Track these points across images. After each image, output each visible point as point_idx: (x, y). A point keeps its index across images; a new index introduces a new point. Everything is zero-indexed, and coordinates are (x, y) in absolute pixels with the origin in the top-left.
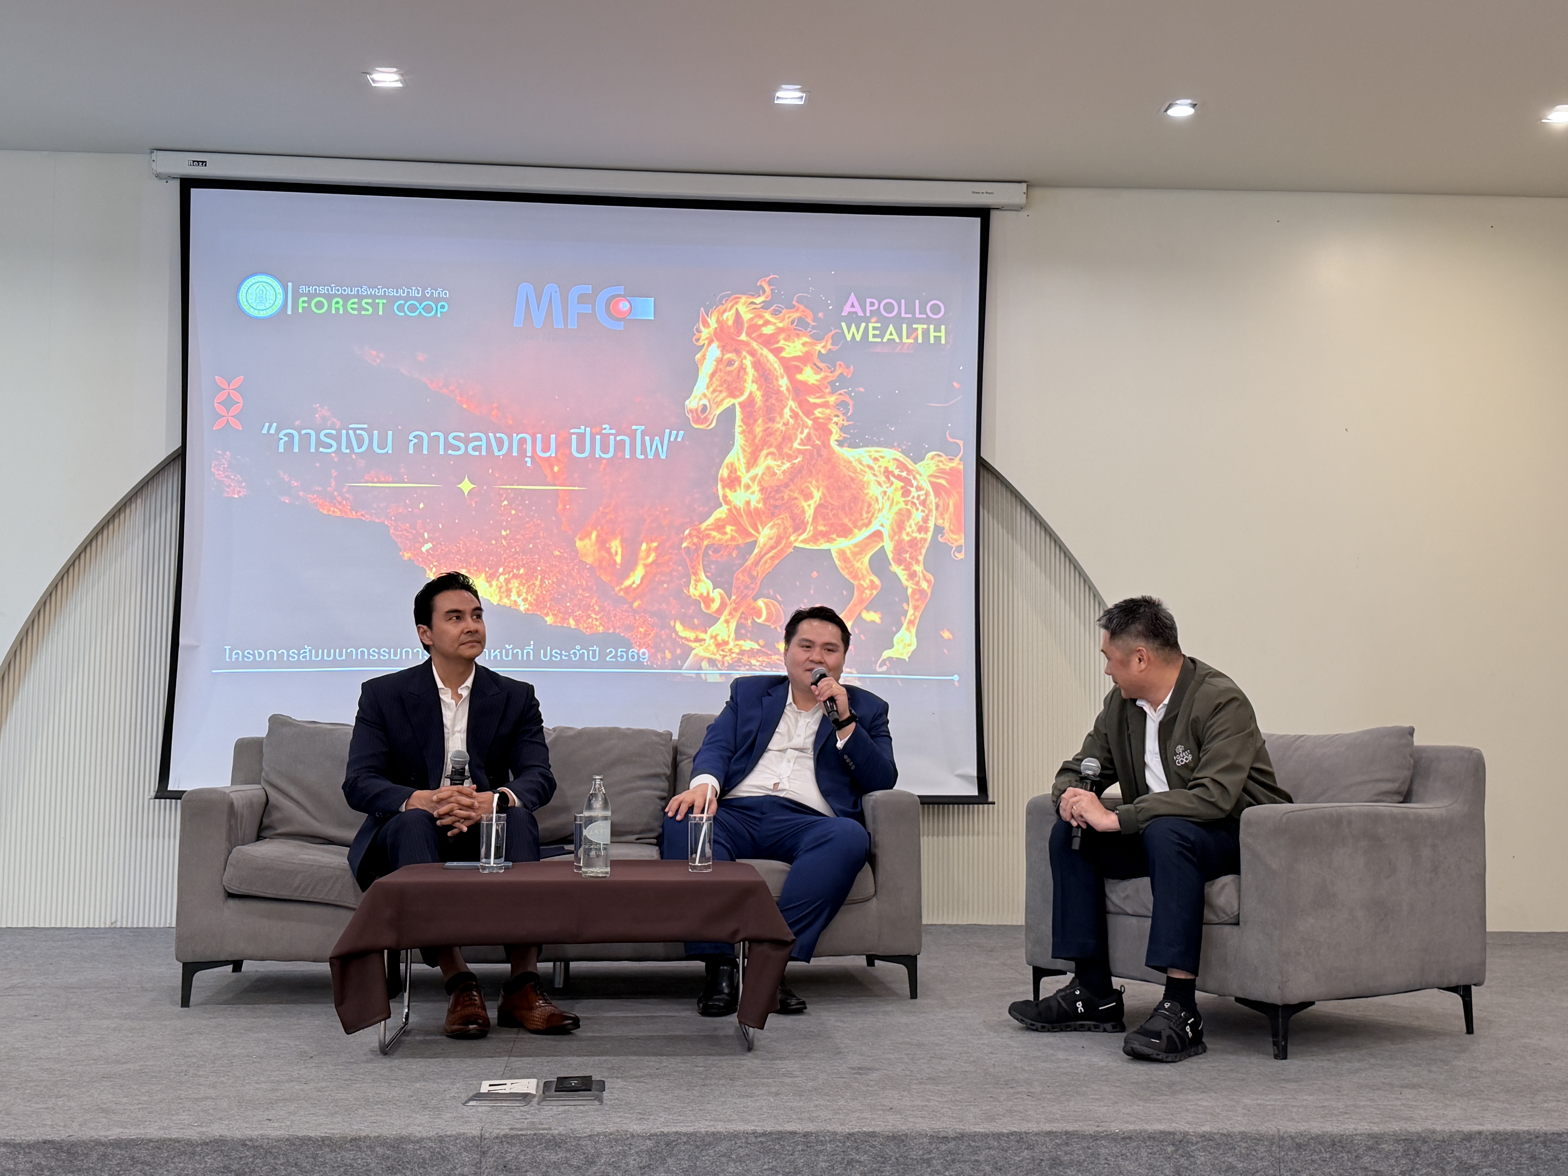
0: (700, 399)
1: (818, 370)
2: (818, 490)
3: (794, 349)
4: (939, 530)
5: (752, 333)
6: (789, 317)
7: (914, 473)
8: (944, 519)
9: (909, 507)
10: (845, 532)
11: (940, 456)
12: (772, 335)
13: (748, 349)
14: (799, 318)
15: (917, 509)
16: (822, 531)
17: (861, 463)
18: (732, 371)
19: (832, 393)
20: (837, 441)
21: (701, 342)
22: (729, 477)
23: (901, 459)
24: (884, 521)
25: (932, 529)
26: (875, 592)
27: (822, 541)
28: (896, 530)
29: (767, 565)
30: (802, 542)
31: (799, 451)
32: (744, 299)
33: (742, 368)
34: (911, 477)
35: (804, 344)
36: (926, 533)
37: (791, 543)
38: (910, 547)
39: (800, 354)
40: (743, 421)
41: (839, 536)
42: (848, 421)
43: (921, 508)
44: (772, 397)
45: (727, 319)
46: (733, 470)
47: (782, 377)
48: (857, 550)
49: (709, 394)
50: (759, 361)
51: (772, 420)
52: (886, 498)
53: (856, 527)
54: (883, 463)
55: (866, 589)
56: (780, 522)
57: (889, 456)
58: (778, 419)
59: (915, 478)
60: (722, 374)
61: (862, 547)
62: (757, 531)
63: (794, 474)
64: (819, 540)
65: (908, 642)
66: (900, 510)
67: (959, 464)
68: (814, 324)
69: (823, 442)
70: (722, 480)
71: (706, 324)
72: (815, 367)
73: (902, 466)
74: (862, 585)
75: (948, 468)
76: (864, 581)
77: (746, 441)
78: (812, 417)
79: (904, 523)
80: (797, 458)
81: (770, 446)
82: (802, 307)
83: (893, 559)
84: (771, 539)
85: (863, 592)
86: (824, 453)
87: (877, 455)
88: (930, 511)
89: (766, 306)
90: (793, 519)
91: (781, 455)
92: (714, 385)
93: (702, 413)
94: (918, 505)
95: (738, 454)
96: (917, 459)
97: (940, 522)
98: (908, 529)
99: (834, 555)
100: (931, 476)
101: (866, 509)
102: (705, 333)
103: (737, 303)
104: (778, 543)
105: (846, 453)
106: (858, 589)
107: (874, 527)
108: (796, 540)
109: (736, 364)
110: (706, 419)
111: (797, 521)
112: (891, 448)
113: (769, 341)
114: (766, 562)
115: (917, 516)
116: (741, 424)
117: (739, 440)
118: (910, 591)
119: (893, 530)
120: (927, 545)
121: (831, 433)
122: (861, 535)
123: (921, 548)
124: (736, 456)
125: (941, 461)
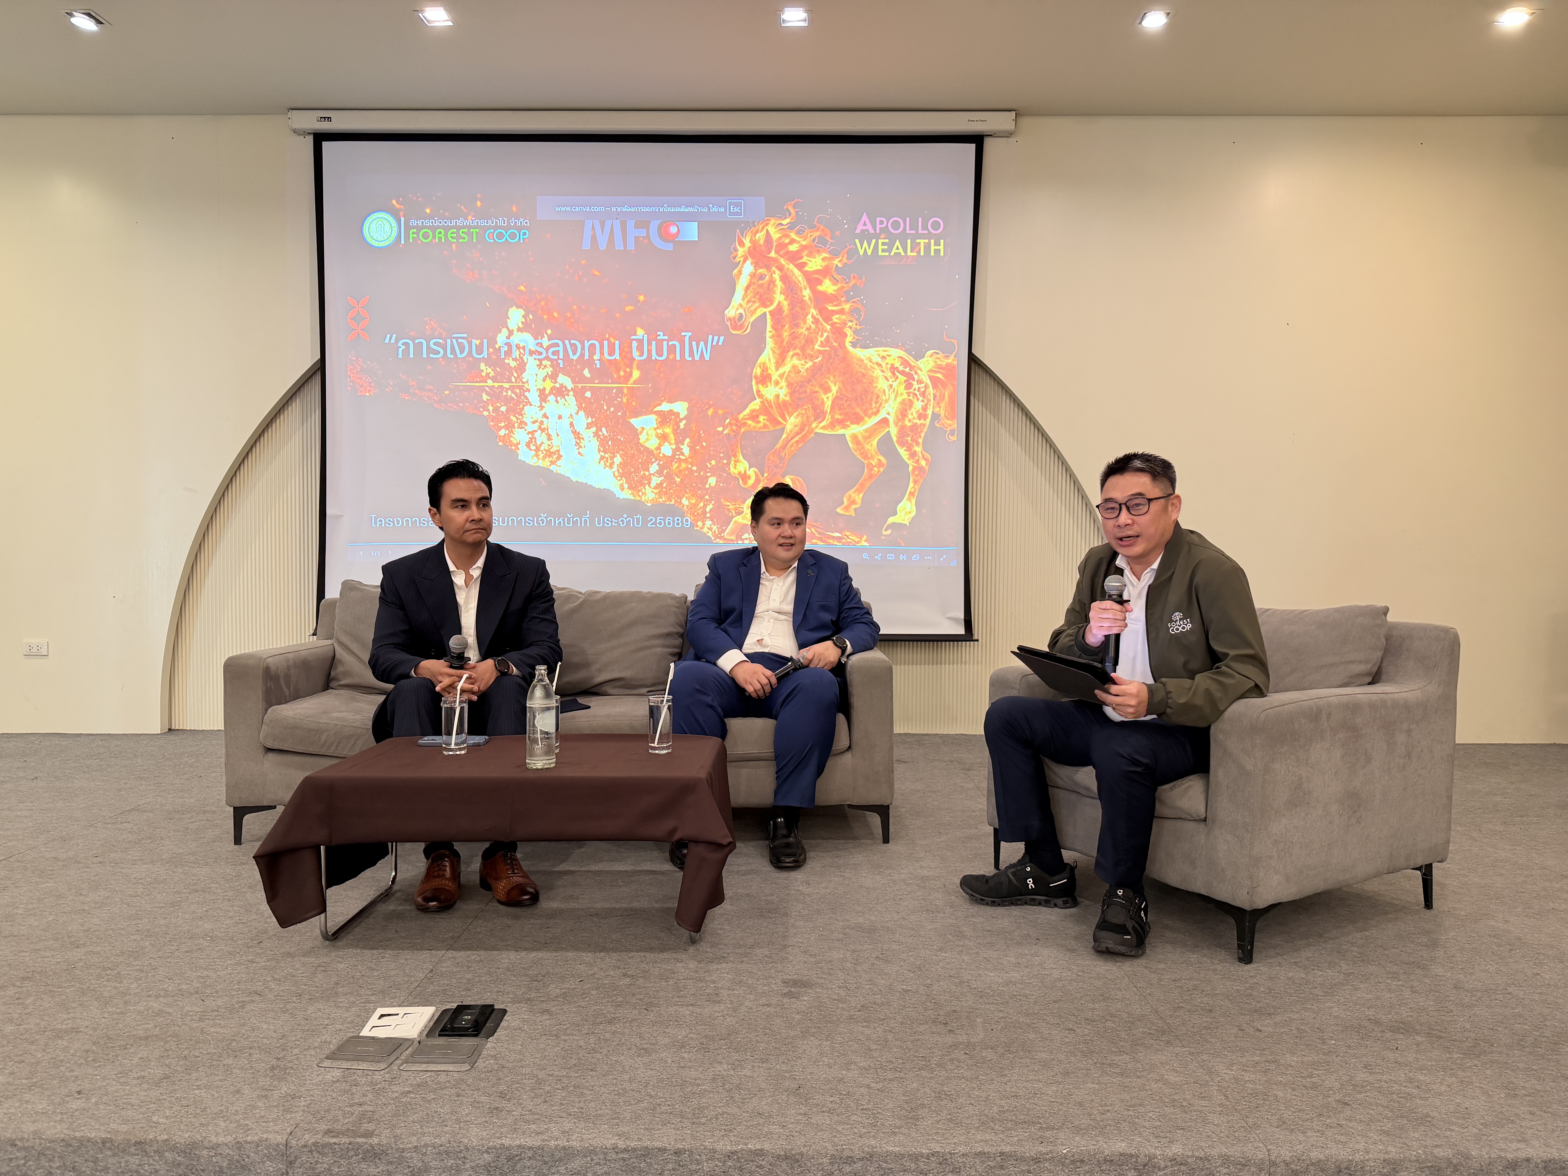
0: (737, 309)
1: (835, 282)
2: (835, 385)
3: (815, 264)
4: (936, 416)
5: (780, 251)
6: (811, 236)
7: (916, 369)
8: (940, 407)
9: (911, 398)
10: (858, 420)
11: (938, 353)
12: (797, 252)
13: (776, 265)
14: (819, 236)
15: (918, 399)
16: (838, 419)
17: (871, 361)
18: (763, 284)
19: (847, 301)
20: (850, 342)
21: (737, 260)
22: (762, 374)
23: (904, 357)
24: (890, 409)
25: (930, 416)
26: (882, 469)
27: (838, 427)
28: (900, 417)
29: (793, 448)
30: (822, 428)
31: (819, 351)
32: (773, 221)
33: (772, 282)
34: (913, 372)
35: (823, 259)
36: (925, 419)
37: (813, 430)
38: (911, 431)
39: (821, 268)
40: (773, 327)
41: (852, 423)
42: (860, 325)
43: (921, 398)
44: (796, 306)
45: (759, 239)
46: (765, 369)
47: (806, 289)
48: (867, 434)
49: (744, 305)
50: (786, 274)
51: (797, 326)
52: (891, 390)
53: (866, 416)
54: (890, 360)
55: (874, 466)
56: (803, 412)
57: (895, 354)
58: (802, 325)
59: (916, 373)
60: (755, 287)
61: (871, 433)
62: (785, 420)
63: (815, 371)
64: (835, 426)
65: (908, 510)
66: (903, 400)
67: (954, 360)
68: (832, 241)
69: (839, 344)
70: (756, 377)
71: (742, 244)
72: (832, 279)
73: (905, 363)
74: (871, 464)
75: (944, 364)
76: (873, 460)
77: (776, 344)
78: (830, 323)
79: (906, 411)
80: (818, 358)
81: (795, 348)
82: (822, 227)
83: (897, 441)
84: (797, 426)
85: (872, 469)
86: (840, 353)
87: (884, 354)
88: (929, 400)
89: (791, 226)
90: (814, 408)
91: (805, 356)
92: (748, 297)
93: (738, 322)
94: (919, 396)
95: (769, 355)
96: (919, 356)
97: (937, 409)
98: (910, 417)
99: (848, 438)
100: (930, 371)
101: (875, 399)
102: (741, 251)
103: (767, 224)
104: (802, 429)
105: (859, 353)
106: (868, 466)
107: (882, 415)
108: (817, 427)
109: (767, 277)
110: (741, 327)
111: (818, 411)
112: (897, 348)
113: (794, 258)
114: (792, 445)
115: (918, 405)
116: (771, 330)
117: (770, 343)
118: (911, 468)
119: (897, 417)
120: (925, 430)
121: (846, 335)
122: (871, 422)
123: (920, 432)
124: (768, 357)
125: (939, 358)
